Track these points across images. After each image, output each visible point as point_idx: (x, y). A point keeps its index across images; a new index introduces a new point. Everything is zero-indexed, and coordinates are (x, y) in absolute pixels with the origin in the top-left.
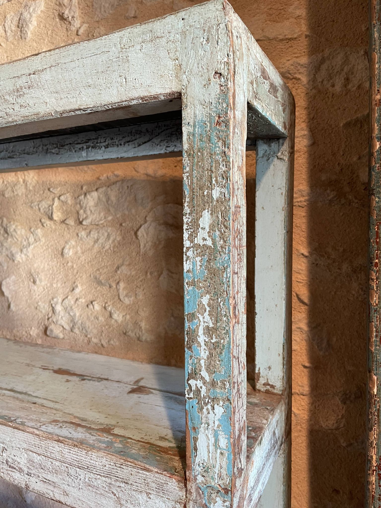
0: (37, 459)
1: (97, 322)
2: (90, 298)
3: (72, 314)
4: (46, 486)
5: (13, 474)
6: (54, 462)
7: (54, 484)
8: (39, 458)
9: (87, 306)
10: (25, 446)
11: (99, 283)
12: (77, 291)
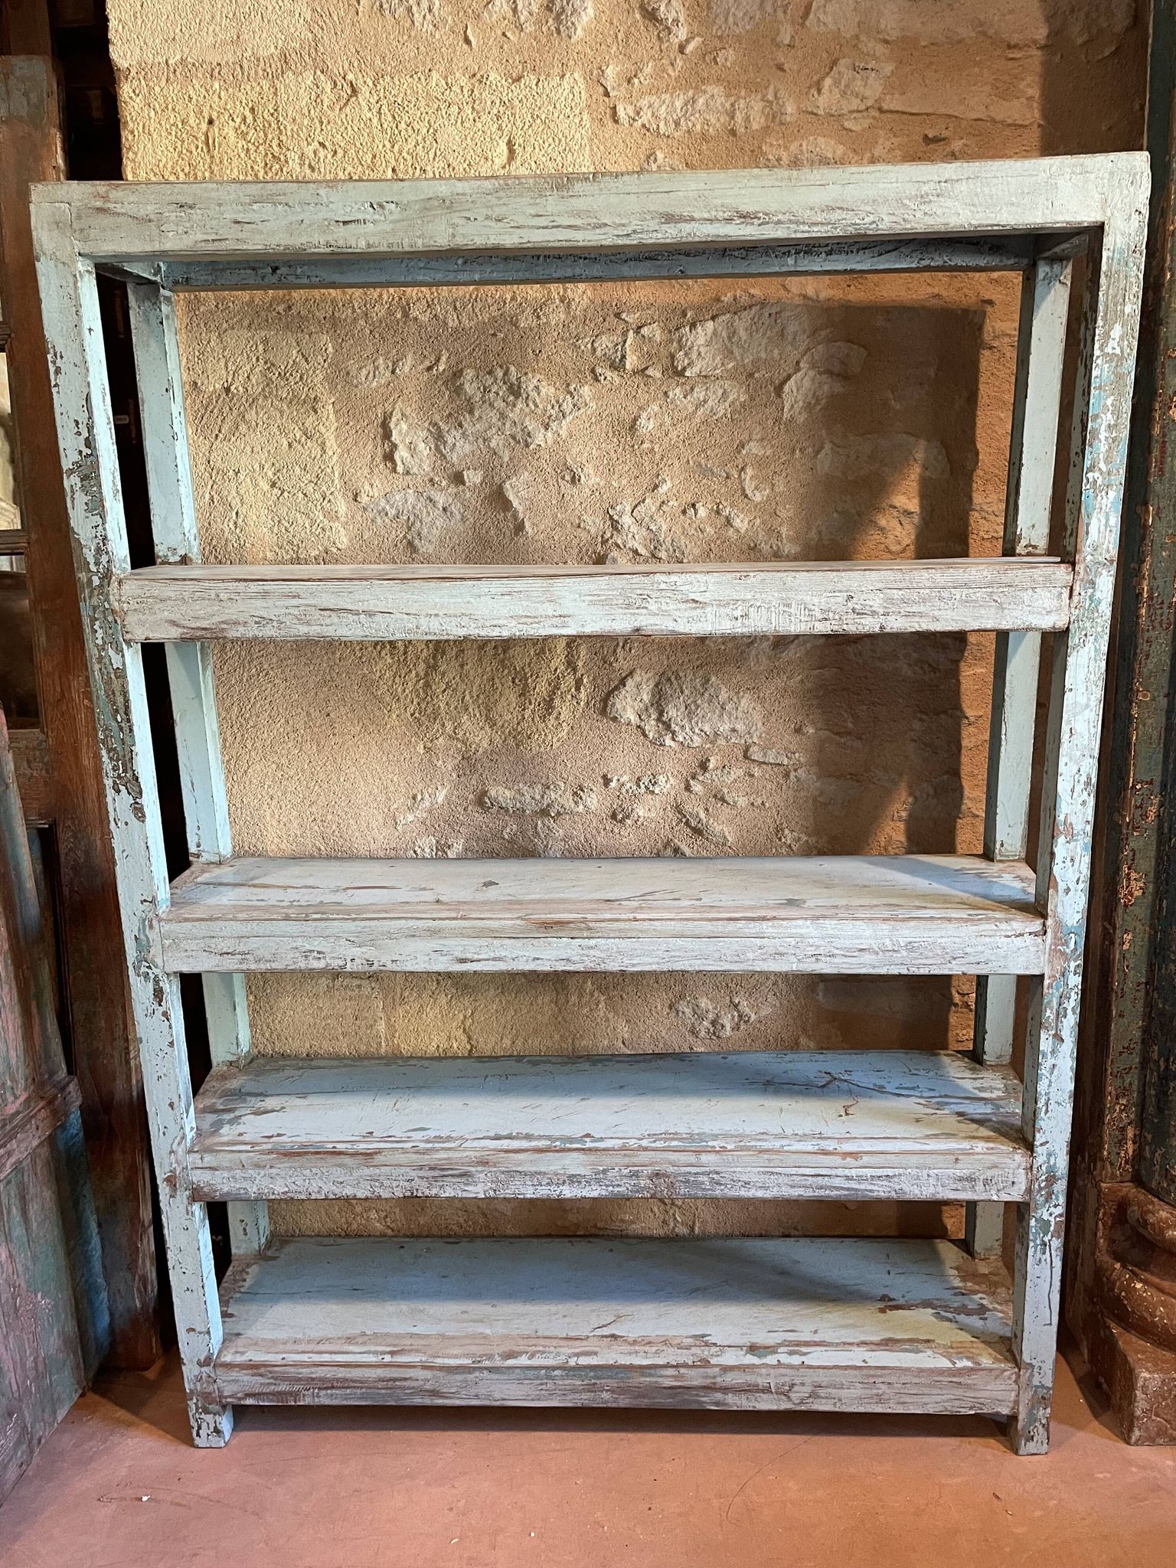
0: (897, 594)
1: (701, 536)
2: (688, 498)
3: (653, 527)
4: (909, 619)
5: (862, 621)
6: (922, 591)
7: (921, 615)
8: (901, 592)
9: (684, 512)
10: (880, 586)
11: (706, 472)
12: (664, 489)
